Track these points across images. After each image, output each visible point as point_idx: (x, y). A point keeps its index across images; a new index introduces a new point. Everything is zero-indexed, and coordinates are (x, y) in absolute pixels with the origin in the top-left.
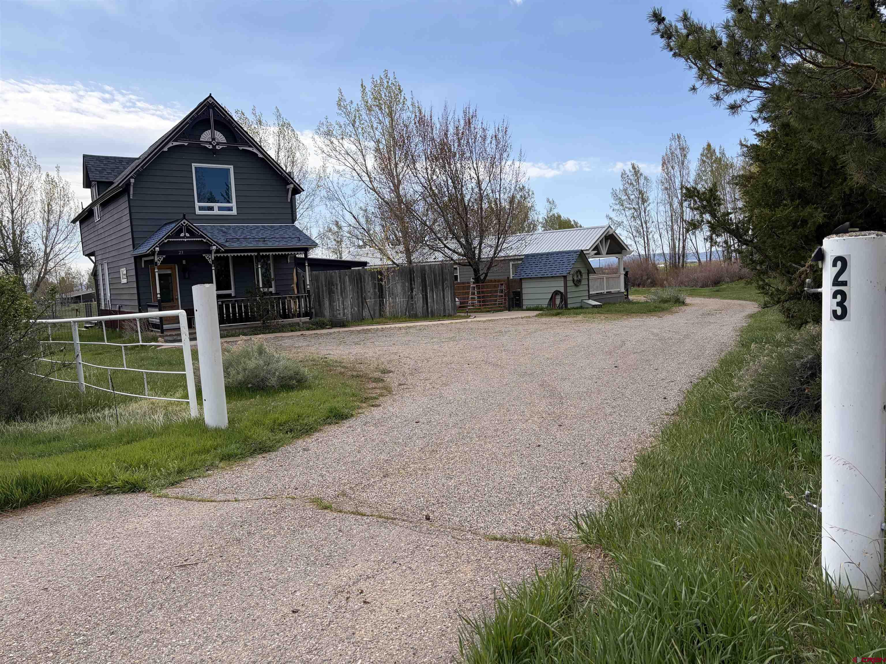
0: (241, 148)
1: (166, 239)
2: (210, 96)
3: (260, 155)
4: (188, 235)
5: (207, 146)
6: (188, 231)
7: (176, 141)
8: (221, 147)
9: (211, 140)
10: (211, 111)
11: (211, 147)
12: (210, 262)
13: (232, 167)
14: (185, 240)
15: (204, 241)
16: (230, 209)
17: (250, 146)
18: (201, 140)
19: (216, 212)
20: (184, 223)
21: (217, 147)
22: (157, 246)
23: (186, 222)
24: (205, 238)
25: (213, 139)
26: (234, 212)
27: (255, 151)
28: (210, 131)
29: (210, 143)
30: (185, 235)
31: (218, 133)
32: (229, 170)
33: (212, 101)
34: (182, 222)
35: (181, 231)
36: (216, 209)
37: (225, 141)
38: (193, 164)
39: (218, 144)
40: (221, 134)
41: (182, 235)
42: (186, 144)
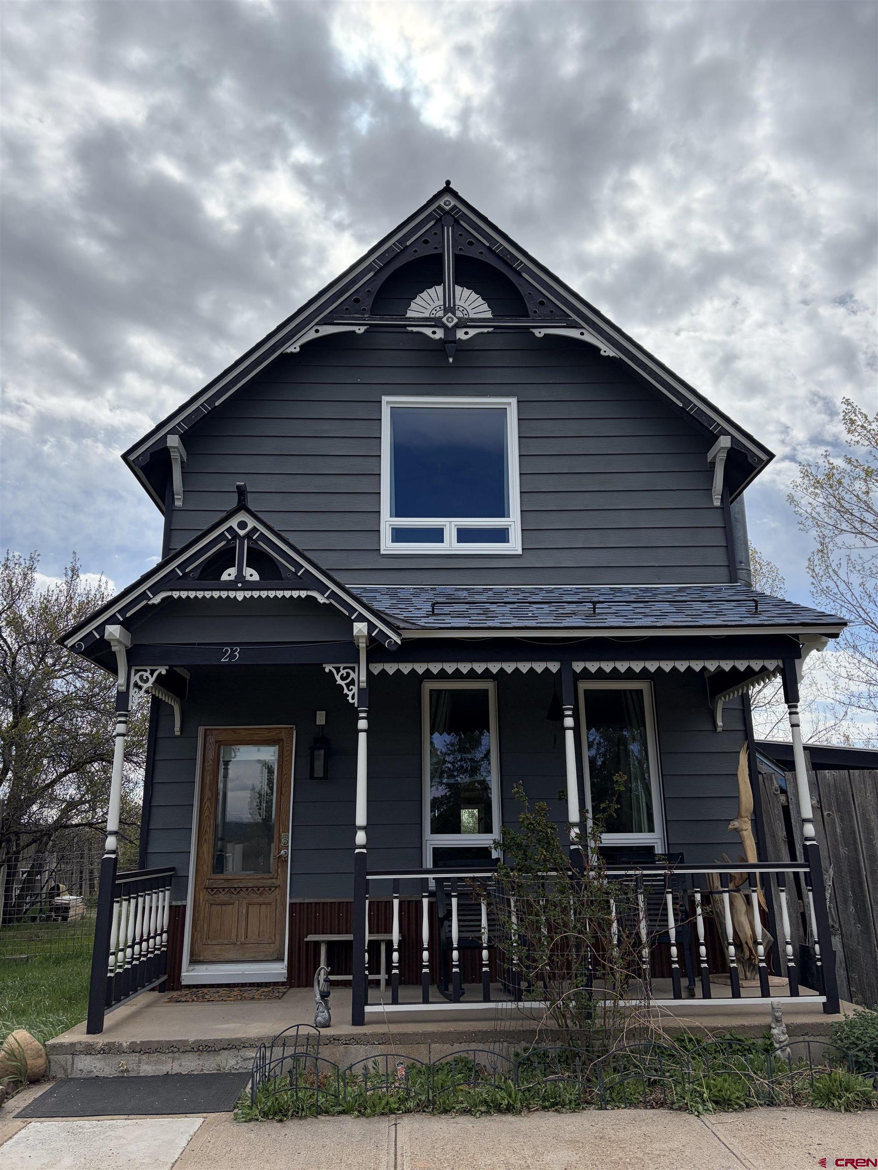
0: (539, 333)
1: (155, 589)
2: (448, 190)
3: (607, 351)
4: (251, 574)
5: (428, 331)
6: (258, 559)
7: (326, 322)
8: (472, 332)
9: (441, 314)
10: (448, 232)
11: (440, 334)
12: (352, 695)
13: (513, 401)
14: (240, 596)
15: (321, 599)
16: (501, 535)
17: (574, 325)
18: (410, 314)
19: (450, 545)
20: (243, 525)
21: (460, 334)
22: (112, 620)
23: (251, 523)
24: (323, 589)
25: (450, 309)
26: (514, 545)
27: (589, 337)
28: (440, 289)
29: (436, 323)
30: (240, 576)
31: (467, 292)
32: (502, 412)
33: (453, 202)
34: (234, 523)
35: (225, 558)
36: (451, 535)
37: (489, 315)
38: (385, 399)
39: (463, 324)
40: (474, 296)
41: (229, 574)
42: (360, 330)
